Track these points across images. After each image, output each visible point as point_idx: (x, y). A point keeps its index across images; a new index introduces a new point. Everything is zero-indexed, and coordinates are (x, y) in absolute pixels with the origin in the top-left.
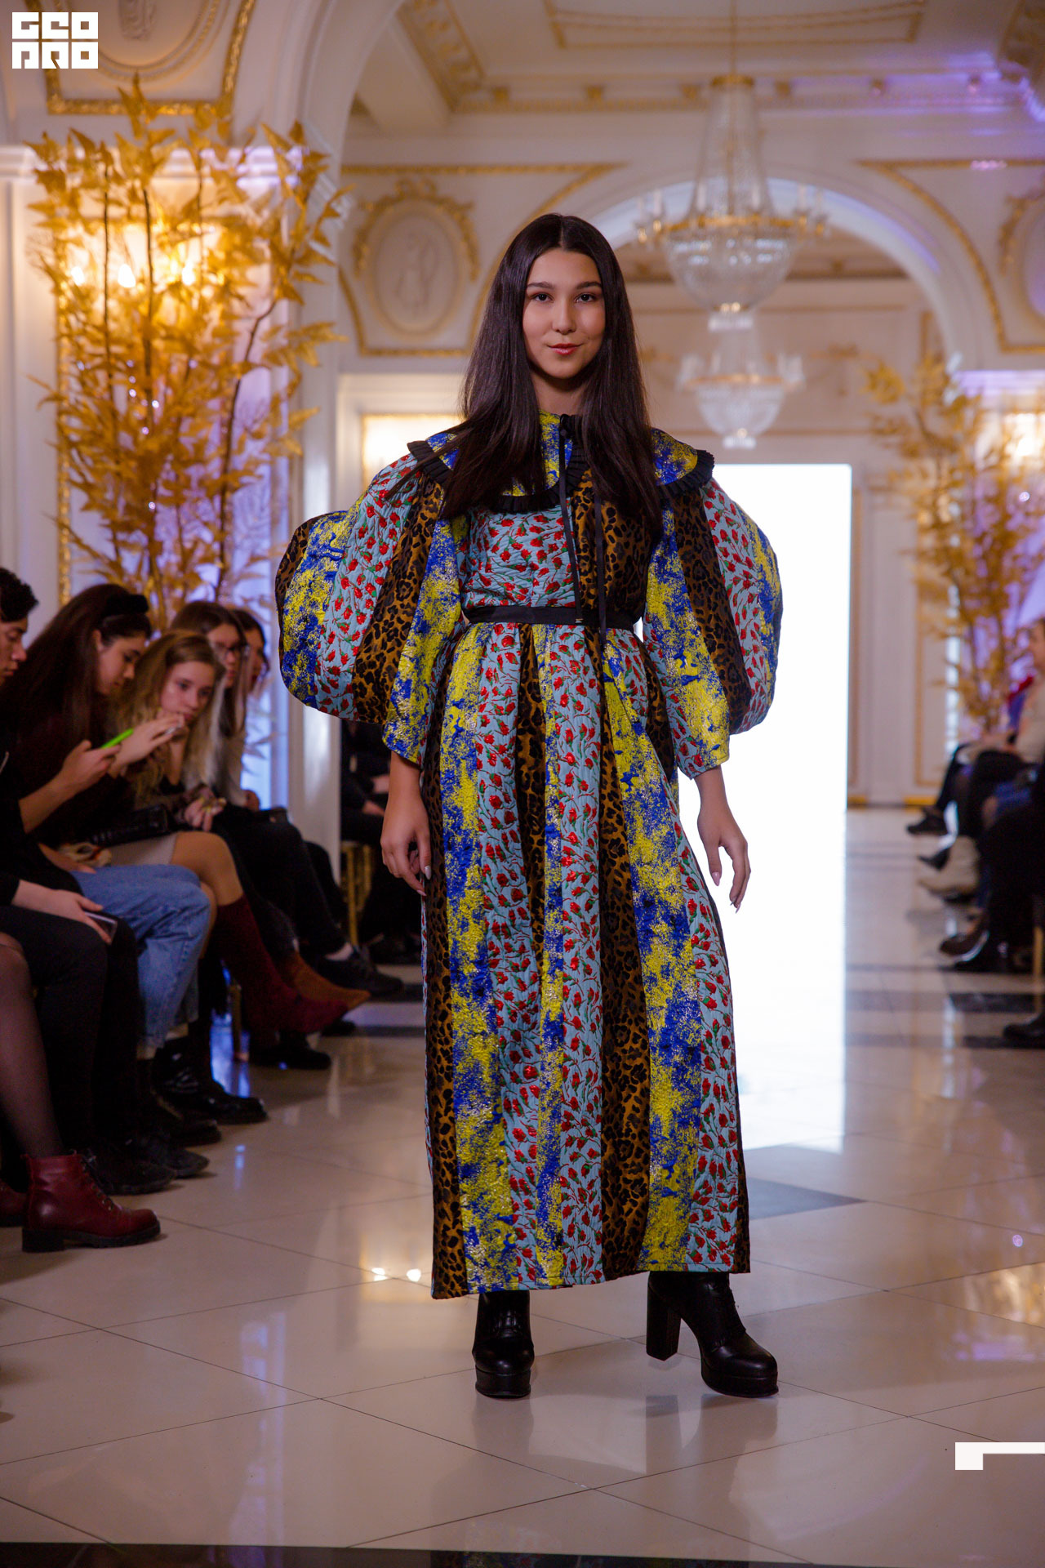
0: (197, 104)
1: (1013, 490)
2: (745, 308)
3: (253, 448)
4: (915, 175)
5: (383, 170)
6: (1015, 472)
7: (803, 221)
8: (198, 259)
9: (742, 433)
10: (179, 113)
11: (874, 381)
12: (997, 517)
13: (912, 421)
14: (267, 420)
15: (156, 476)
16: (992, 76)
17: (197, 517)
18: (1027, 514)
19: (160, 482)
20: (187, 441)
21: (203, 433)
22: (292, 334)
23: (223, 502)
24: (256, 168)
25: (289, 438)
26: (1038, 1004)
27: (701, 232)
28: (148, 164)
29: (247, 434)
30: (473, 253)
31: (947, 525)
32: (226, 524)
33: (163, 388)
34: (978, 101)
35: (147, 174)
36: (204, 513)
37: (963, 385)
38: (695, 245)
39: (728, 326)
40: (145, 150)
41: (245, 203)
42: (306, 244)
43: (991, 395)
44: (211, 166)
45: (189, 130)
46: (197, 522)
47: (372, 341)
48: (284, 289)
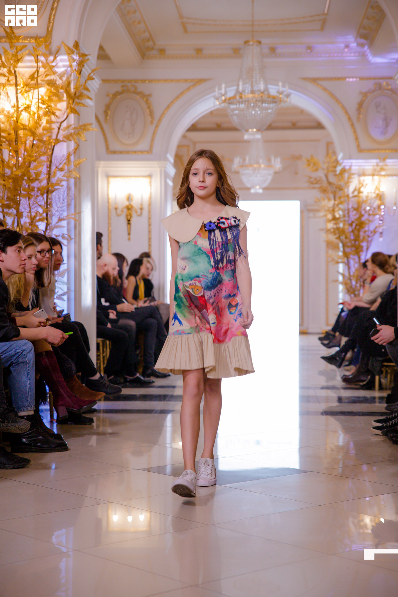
0: (36, 38)
1: (363, 206)
2: (258, 130)
3: (59, 175)
4: (324, 83)
5: (116, 81)
6: (364, 198)
7: (281, 96)
8: (37, 100)
9: (258, 187)
10: (30, 42)
11: (309, 163)
12: (357, 216)
13: (324, 178)
14: (65, 163)
15: (20, 186)
16: (354, 45)
17: (37, 203)
18: (369, 215)
19: (21, 189)
20: (32, 172)
21: (40, 169)
22: (75, 128)
23: (47, 196)
24: (60, 64)
25: (74, 171)
26: (377, 400)
27: (241, 100)
28: (16, 59)
29: (57, 169)
30: (151, 114)
31: (338, 219)
32: (48, 206)
33: (23, 152)
34: (348, 55)
35: (15, 64)
36: (39, 201)
37: (344, 164)
38: (238, 106)
39: (251, 137)
40: (15, 53)
41: (56, 75)
42: (81, 91)
43: (355, 169)
44: (42, 62)
45: (33, 47)
46: (37, 205)
47: (112, 148)
48: (72, 109)
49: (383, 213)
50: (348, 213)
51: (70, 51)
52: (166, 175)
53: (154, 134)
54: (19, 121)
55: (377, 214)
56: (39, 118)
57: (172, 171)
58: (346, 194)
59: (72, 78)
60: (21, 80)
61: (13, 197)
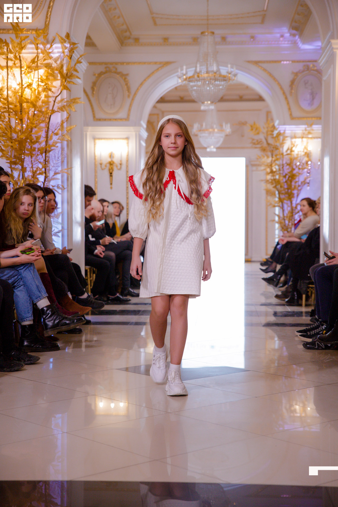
0: (36, 30)
1: (295, 161)
2: (212, 102)
3: (55, 138)
4: (264, 65)
5: (101, 64)
6: (295, 156)
7: (230, 75)
8: (37, 79)
9: (212, 147)
10: (31, 33)
11: (252, 128)
12: (290, 170)
13: (264, 141)
14: (59, 129)
15: (24, 147)
16: (287, 35)
17: (37, 160)
18: (299, 169)
19: (25, 149)
20: (34, 136)
21: (40, 134)
22: (67, 101)
23: (45, 155)
24: (56, 51)
25: (67, 135)
26: (304, 314)
27: (198, 79)
28: (21, 47)
29: (53, 133)
30: (129, 89)
31: (275, 172)
32: (47, 163)
33: (26, 120)
34: (283, 43)
35: (20, 50)
36: (39, 159)
37: (279, 129)
38: (196, 83)
39: (207, 108)
40: (20, 42)
41: (52, 59)
42: (71, 72)
43: (288, 132)
44: (41, 49)
45: (34, 38)
46: (37, 162)
47: (97, 116)
48: (64, 87)
49: (310, 168)
50: (283, 167)
51: (62, 41)
52: (140, 138)
53: (131, 105)
54: (23, 96)
55: (305, 168)
56: (39, 93)
57: (145, 134)
58: (281, 152)
59: (65, 62)
60: (25, 63)
61: (19, 156)
